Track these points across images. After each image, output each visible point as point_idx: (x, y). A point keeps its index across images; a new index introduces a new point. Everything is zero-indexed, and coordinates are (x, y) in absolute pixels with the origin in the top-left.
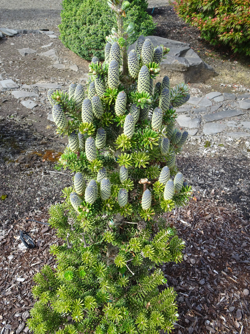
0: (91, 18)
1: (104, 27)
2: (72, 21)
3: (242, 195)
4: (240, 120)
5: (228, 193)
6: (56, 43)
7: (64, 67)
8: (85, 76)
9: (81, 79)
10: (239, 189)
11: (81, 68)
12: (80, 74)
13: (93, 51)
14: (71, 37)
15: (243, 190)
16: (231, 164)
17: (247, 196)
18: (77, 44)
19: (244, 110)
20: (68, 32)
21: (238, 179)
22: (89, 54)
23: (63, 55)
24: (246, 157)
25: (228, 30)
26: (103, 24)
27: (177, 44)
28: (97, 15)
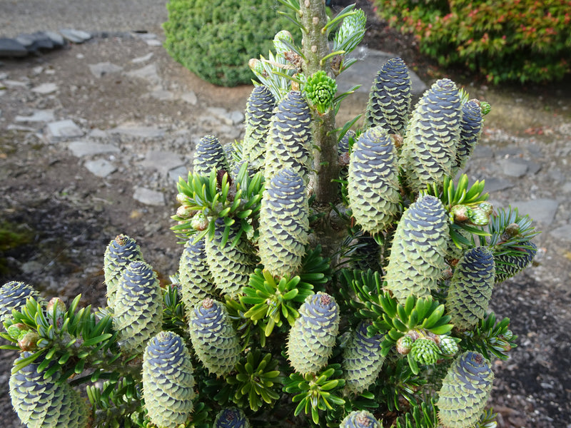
0: (222, 12)
3: (542, 373)
4: (508, 198)
5: (511, 368)
6: (159, 54)
7: (171, 96)
8: (209, 114)
9: (202, 118)
10: (531, 358)
11: (203, 98)
12: (200, 110)
13: (225, 68)
15: (541, 359)
16: (506, 297)
17: (551, 374)
19: (514, 179)
21: (525, 332)
22: (217, 73)
24: (533, 280)
26: (243, 21)
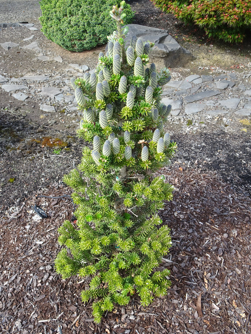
0: (72, 10)
1: (85, 18)
2: (52, 13)
3: (221, 163)
4: (218, 99)
5: (209, 163)
6: (38, 35)
7: (48, 59)
8: (70, 67)
9: (67, 70)
10: (218, 159)
11: (65, 59)
12: (65, 65)
13: (76, 42)
14: (53, 29)
15: (222, 159)
16: (211, 138)
17: (225, 163)
18: (59, 36)
19: (221, 90)
20: (49, 24)
21: (217, 150)
22: (72, 45)
23: (46, 47)
24: (224, 132)
25: (203, 17)
26: (83, 15)
27: (156, 31)
28: (77, 6)
